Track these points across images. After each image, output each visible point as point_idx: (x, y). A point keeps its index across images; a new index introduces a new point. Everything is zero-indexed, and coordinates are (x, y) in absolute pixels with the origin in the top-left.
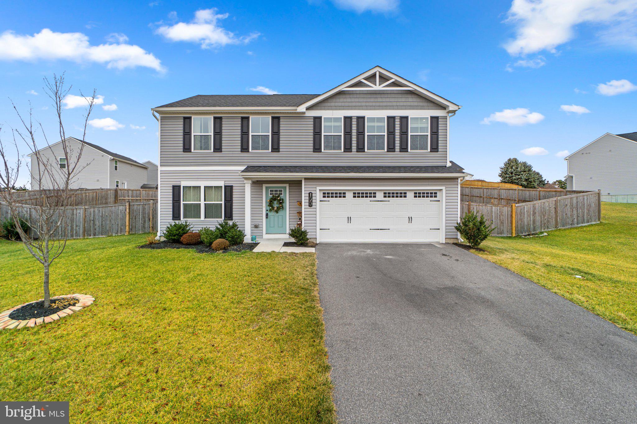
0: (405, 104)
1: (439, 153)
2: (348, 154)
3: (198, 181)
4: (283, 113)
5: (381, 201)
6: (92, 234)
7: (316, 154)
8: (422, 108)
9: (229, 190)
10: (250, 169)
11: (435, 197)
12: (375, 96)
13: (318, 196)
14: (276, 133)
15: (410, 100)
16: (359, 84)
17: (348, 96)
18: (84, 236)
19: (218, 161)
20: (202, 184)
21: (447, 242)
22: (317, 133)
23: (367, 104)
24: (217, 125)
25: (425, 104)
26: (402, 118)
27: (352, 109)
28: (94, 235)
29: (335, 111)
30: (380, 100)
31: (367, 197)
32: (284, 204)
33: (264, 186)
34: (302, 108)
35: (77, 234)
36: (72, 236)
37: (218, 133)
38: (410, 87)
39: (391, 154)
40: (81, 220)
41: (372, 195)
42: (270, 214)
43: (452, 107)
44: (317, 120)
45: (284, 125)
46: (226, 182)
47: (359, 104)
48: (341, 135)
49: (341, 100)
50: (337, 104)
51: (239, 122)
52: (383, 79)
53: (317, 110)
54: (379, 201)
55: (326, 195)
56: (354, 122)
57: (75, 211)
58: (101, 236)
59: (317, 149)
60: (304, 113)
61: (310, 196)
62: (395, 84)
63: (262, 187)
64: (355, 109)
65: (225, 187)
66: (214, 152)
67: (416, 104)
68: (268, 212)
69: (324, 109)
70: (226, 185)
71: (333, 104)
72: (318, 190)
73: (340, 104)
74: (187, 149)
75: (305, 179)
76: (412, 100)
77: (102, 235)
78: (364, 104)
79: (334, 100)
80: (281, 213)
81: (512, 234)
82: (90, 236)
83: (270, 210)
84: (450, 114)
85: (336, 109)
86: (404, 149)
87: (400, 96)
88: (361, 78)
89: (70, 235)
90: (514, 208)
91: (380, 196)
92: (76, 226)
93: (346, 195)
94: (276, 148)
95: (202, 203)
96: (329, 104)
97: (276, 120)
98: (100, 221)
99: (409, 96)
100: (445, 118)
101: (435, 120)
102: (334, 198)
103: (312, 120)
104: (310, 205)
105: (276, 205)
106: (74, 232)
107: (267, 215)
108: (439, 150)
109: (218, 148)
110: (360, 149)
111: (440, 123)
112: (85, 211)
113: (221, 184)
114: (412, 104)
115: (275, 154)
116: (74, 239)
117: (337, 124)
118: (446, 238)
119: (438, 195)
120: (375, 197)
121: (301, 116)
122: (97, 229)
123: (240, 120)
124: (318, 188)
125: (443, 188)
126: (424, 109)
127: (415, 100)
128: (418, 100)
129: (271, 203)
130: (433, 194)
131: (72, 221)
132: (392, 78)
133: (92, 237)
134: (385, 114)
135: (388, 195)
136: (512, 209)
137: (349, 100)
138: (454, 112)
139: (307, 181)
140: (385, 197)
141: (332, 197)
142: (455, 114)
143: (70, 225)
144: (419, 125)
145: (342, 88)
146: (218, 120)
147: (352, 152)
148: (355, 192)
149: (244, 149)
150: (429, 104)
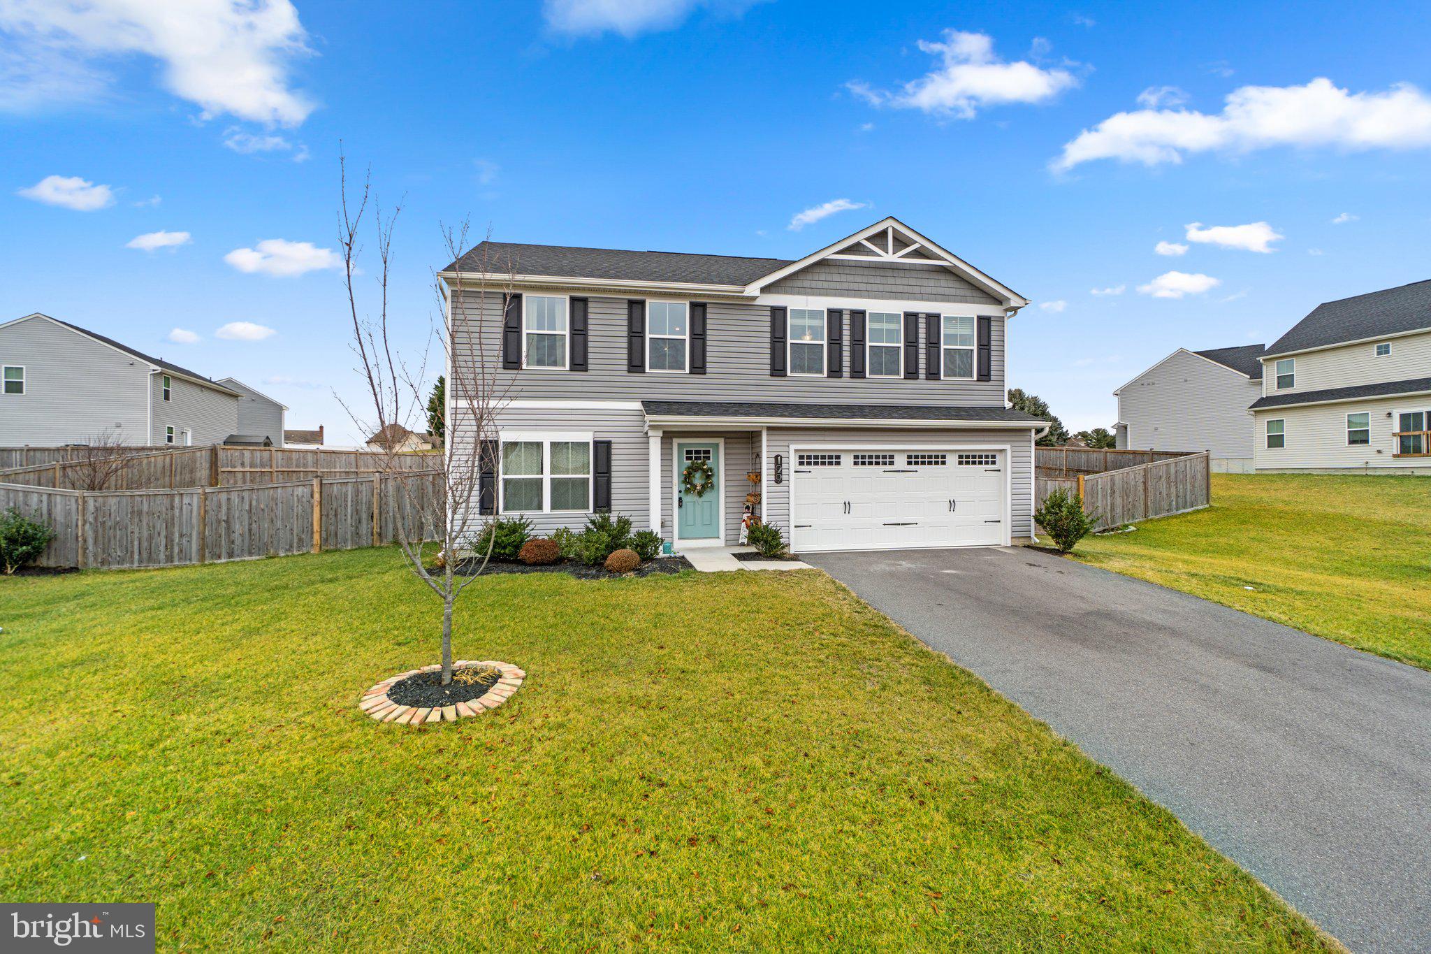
0: (935, 290)
1: (991, 383)
2: (835, 382)
3: (536, 430)
4: (714, 296)
5: (902, 471)
6: (224, 554)
7: (777, 381)
8: (963, 300)
9: (603, 450)
10: (651, 406)
11: (994, 463)
12: (882, 273)
13: (792, 461)
14: (699, 336)
15: (943, 283)
16: (856, 248)
17: (834, 270)
18: (202, 558)
19: (580, 389)
20: (547, 438)
21: (1013, 543)
22: (778, 339)
23: (870, 287)
24: (579, 315)
25: (968, 293)
26: (929, 316)
27: (842, 296)
28: (231, 555)
29: (811, 298)
30: (891, 280)
31: (877, 463)
32: (714, 479)
33: (676, 442)
34: (753, 289)
35: (184, 555)
36: (170, 559)
37: (579, 332)
38: (946, 260)
39: (911, 384)
40: (195, 521)
41: (887, 459)
42: (686, 499)
43: (1015, 302)
44: (778, 314)
45: (714, 320)
46: (598, 434)
47: (854, 286)
48: (822, 345)
49: (821, 278)
50: (814, 284)
51: (623, 310)
52: (901, 242)
53: (778, 293)
54: (899, 471)
55: (806, 459)
56: (846, 321)
57: (177, 499)
58: (247, 558)
59: (778, 370)
60: (755, 298)
61: (778, 462)
62: (919, 253)
63: (671, 443)
64: (848, 296)
65: (596, 443)
66: (571, 370)
67: (953, 291)
68: (682, 495)
69: (791, 293)
70: (596, 439)
71: (807, 284)
72: (792, 450)
73: (820, 284)
74: (512, 361)
75: (769, 429)
76: (947, 285)
77: (250, 554)
78: (863, 287)
79: (809, 276)
80: (708, 496)
82: (219, 557)
83: (687, 491)
84: (1009, 314)
85: (813, 294)
86: (933, 375)
87: (926, 275)
88: (860, 238)
89: (162, 556)
90: (1081, 482)
91: (901, 461)
92: (181, 536)
93: (842, 460)
94: (699, 367)
95: (547, 477)
96: (798, 283)
97: (699, 309)
98: (246, 523)
99: (942, 276)
100: (1001, 320)
101: (984, 322)
102: (820, 467)
103: (769, 313)
104: (778, 479)
105: (698, 480)
106: (176, 550)
107: (680, 500)
108: (992, 378)
109: (580, 363)
110: (857, 373)
111: (993, 328)
112: (206, 499)
113: (587, 437)
114: (947, 291)
115: (698, 379)
116: (177, 567)
117: (816, 323)
118: (1012, 537)
119: (997, 459)
120: (892, 463)
121: (746, 304)
122: (238, 542)
123: (626, 306)
124: (793, 447)
125: (1007, 447)
126: (967, 302)
127: (951, 284)
128: (957, 285)
129: (687, 478)
130: (988, 459)
131: (169, 524)
132: (916, 242)
133: (223, 560)
134: (899, 307)
135: (915, 459)
136: (1079, 485)
137: (836, 277)
138: (1015, 309)
139: (771, 432)
140: (909, 463)
141: (816, 463)
142: (1016, 313)
143: (163, 533)
144: (959, 332)
145: (828, 254)
146: (579, 305)
147: (841, 377)
148: (857, 454)
149: (636, 366)
150: (975, 294)
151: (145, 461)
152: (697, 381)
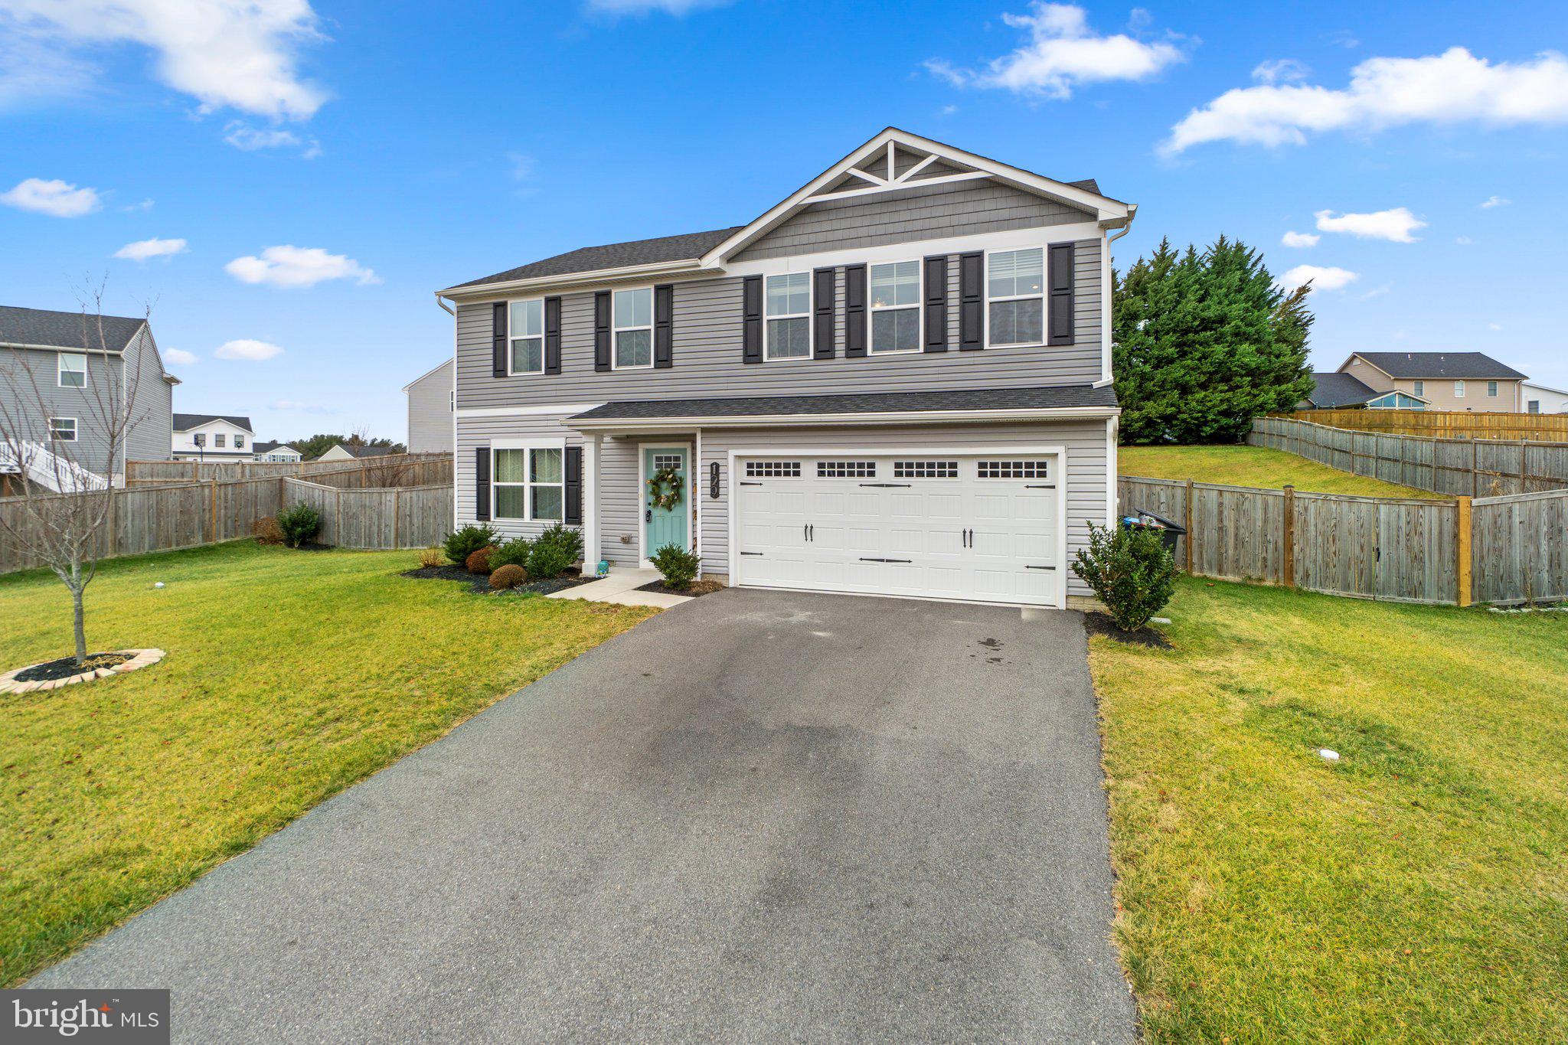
0: (974, 218)
1: (1076, 347)
2: (825, 365)
3: (519, 437)
4: (677, 275)
5: (887, 486)
6: (408, 544)
7: (752, 369)
8: (1024, 223)
9: (574, 455)
10: (608, 409)
11: (1042, 475)
12: (892, 207)
13: (733, 474)
14: (664, 324)
15: (989, 204)
16: (848, 182)
17: (823, 217)
18: (396, 545)
19: (553, 393)
20: (527, 444)
21: (1071, 606)
22: (752, 317)
23: (872, 231)
24: (552, 314)
25: (1034, 211)
26: (965, 257)
27: (834, 249)
28: (412, 545)
29: (793, 259)
30: (905, 216)
31: (851, 474)
32: (682, 491)
33: (642, 447)
34: (712, 261)
35: (387, 544)
36: (380, 544)
37: (554, 332)
38: (979, 170)
39: (936, 359)
40: (392, 514)
41: (866, 469)
42: (655, 512)
43: (1107, 212)
44: (753, 284)
45: (680, 303)
46: (569, 440)
47: (853, 233)
48: (808, 318)
49: (811, 228)
50: (797, 240)
51: (590, 305)
52: (906, 156)
53: (753, 259)
54: (882, 486)
55: (757, 469)
56: (840, 282)
57: (383, 497)
58: (421, 548)
59: (752, 355)
60: (719, 271)
61: (715, 471)
62: (943, 167)
63: (637, 449)
64: (842, 248)
65: (567, 449)
66: (547, 374)
67: (1005, 214)
68: (650, 508)
69: (769, 257)
70: (568, 445)
71: (787, 241)
72: (733, 458)
73: (804, 239)
74: (499, 371)
75: (704, 430)
76: (993, 205)
77: (423, 545)
78: (863, 232)
79: (792, 231)
80: (677, 510)
81: (1457, 596)
82: (406, 545)
83: (656, 505)
84: (1112, 233)
85: (796, 253)
86: (971, 342)
87: (959, 198)
88: (848, 167)
89: (376, 542)
91: (885, 472)
92: (386, 526)
93: (802, 469)
94: (664, 361)
95: (527, 485)
96: (772, 244)
97: (664, 293)
98: (420, 518)
99: (988, 194)
100: (1096, 244)
101: (1062, 255)
102: (773, 478)
103: (741, 286)
104: (715, 493)
105: (666, 492)
106: (383, 537)
107: (649, 514)
108: (1077, 339)
109: (554, 367)
110: (856, 349)
111: (1077, 260)
112: (398, 497)
113: (559, 443)
114: (994, 215)
115: (664, 373)
116: (383, 551)
117: (799, 290)
118: (1067, 597)
119: (1049, 470)
120: (872, 474)
121: (714, 278)
122: (416, 534)
123: (593, 300)
124: (733, 453)
125: (1060, 449)
126: (1030, 226)
127: (1002, 203)
128: (1013, 202)
129: (654, 488)
130: (1036, 469)
131: (380, 516)
132: (930, 154)
133: (407, 548)
134: (916, 251)
135: (905, 469)
136: (1457, 515)
137: (826, 226)
138: (1123, 223)
139: (707, 435)
140: (898, 474)
141: (768, 474)
142: (1128, 227)
143: (376, 523)
144: (1015, 274)
145: (804, 198)
146: (554, 305)
147: (833, 358)
148: (822, 461)
149: (602, 364)
150: (1045, 210)
151: (440, 465)
152: (662, 376)
